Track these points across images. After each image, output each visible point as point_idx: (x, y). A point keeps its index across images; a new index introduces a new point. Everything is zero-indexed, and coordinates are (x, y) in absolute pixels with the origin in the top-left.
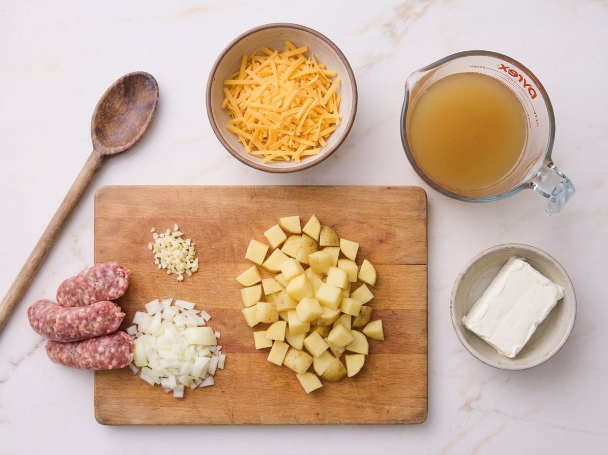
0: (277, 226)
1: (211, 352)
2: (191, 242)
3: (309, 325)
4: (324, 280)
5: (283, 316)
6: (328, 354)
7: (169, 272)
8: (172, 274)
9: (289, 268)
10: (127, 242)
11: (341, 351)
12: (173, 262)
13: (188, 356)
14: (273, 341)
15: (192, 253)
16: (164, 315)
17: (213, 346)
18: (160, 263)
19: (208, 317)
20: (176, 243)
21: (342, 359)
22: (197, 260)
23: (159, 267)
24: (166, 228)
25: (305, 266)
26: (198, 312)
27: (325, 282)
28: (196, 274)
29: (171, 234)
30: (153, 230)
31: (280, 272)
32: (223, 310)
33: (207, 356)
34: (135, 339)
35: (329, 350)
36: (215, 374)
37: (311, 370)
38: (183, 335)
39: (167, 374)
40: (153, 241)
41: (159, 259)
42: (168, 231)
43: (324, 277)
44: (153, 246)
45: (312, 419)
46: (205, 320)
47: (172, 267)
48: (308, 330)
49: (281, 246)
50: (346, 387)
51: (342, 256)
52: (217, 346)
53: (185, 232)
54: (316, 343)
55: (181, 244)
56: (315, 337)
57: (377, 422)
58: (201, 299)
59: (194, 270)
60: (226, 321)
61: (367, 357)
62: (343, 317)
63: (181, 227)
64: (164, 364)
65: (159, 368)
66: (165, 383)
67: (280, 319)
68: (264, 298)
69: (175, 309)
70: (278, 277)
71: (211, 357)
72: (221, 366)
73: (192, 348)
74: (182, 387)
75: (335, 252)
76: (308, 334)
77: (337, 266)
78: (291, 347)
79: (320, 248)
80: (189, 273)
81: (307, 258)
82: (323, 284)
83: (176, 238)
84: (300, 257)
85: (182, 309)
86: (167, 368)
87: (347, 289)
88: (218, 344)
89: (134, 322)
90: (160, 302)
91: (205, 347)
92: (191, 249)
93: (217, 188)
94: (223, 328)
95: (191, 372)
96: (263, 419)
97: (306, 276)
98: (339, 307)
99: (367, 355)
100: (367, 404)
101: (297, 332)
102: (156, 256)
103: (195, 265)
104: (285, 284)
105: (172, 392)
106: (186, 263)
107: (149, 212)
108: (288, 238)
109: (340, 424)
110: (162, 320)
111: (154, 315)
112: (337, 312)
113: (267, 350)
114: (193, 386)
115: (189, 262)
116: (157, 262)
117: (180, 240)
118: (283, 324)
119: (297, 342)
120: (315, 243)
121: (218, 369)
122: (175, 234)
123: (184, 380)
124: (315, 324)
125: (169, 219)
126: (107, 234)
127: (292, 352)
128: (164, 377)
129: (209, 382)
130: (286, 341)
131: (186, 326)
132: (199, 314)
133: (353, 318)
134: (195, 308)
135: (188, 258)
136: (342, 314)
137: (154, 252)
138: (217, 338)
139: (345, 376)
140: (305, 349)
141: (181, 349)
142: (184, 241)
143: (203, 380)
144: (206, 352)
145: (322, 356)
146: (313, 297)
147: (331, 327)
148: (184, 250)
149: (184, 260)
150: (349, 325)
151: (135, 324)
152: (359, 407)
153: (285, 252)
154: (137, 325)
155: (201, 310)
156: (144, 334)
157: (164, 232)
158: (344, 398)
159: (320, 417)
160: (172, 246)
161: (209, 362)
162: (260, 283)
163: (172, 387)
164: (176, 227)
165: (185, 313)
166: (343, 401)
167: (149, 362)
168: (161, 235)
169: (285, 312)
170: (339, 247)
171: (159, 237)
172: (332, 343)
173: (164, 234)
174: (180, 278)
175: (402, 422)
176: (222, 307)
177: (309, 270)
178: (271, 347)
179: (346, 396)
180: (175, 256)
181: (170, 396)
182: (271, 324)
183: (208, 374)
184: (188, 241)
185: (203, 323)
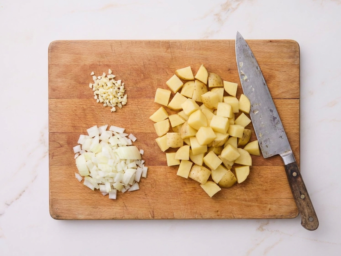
0: (175, 76)
1: (137, 165)
2: (122, 82)
3: (206, 147)
4: (215, 112)
5: (187, 142)
6: (222, 167)
7: (105, 105)
8: (107, 106)
9: (188, 106)
10: (73, 82)
11: (231, 165)
12: (108, 97)
13: (119, 169)
14: (180, 161)
15: (122, 90)
16: (101, 138)
17: (138, 160)
18: (98, 98)
19: (134, 139)
20: (110, 84)
21: (233, 170)
22: (126, 96)
23: (98, 101)
24: (102, 72)
25: (200, 104)
26: (127, 135)
27: (216, 114)
28: (125, 107)
29: (106, 76)
30: (93, 73)
31: (181, 110)
32: (146, 134)
33: (133, 168)
34: (79, 155)
35: (223, 164)
36: (140, 181)
37: (210, 179)
38: (116, 152)
39: (104, 181)
40: (93, 82)
41: (98, 95)
42: (104, 74)
43: (214, 110)
44: (93, 85)
45: (213, 215)
46: (132, 141)
47: (107, 101)
48: (206, 151)
49: (180, 91)
50: (238, 191)
51: (226, 94)
52: (141, 160)
53: (117, 76)
54: (212, 160)
55: (114, 84)
56: (211, 155)
57: (262, 217)
58: (129, 125)
59: (123, 103)
60: (148, 141)
61: (251, 168)
62: (231, 139)
63: (114, 71)
64: (102, 174)
65: (98, 177)
66: (102, 188)
67: (185, 144)
68: (171, 130)
69: (110, 133)
70: (181, 113)
71: (136, 169)
72: (144, 175)
73: (123, 162)
74: (115, 191)
75: (221, 91)
76: (206, 154)
77: (223, 102)
78: (194, 164)
79: (209, 89)
80: (120, 106)
81: (201, 97)
82: (214, 116)
83: (110, 79)
84: (195, 97)
85: (115, 133)
86: (104, 177)
87: (232, 118)
88: (142, 159)
89: (79, 142)
90: (98, 127)
91: (132, 161)
92: (122, 88)
93: (141, 42)
94: (145, 146)
95: (122, 181)
96: (176, 215)
97: (201, 110)
98: (228, 132)
99: (251, 166)
100: (253, 204)
101: (198, 153)
102: (95, 93)
103: (124, 100)
104: (186, 118)
105: (108, 194)
106: (118, 98)
107: (89, 60)
108: (184, 84)
109: (234, 218)
110: (100, 141)
111: (93, 138)
112: (227, 136)
113: (176, 167)
114: (124, 191)
115: (120, 98)
116: (96, 97)
117: (113, 81)
118: (188, 147)
119: (199, 161)
120: (205, 86)
121: (142, 178)
122: (109, 77)
123: (117, 186)
124: (211, 145)
125: (104, 65)
126: (58, 76)
127: (195, 168)
128: (101, 184)
129: (136, 187)
130: (190, 160)
131: (118, 145)
132: (127, 137)
133: (238, 139)
134: (125, 132)
135: (119, 94)
136: (230, 137)
137: (94, 89)
138: (141, 155)
139: (236, 183)
140: (204, 165)
141: (114, 163)
142: (116, 82)
143: (131, 186)
144: (134, 165)
145: (218, 169)
146: (208, 126)
147: (222, 147)
148: (116, 89)
149: (116, 95)
150: (236, 145)
151: (79, 144)
152: (248, 206)
153: (184, 95)
154: (81, 145)
155: (129, 133)
156: (86, 151)
157: (101, 74)
158: (236, 199)
159: (219, 213)
160: (107, 85)
161: (135, 173)
162: (168, 118)
163: (108, 191)
164: (110, 71)
165: (117, 136)
166: (236, 201)
167: (90, 173)
168: (99, 77)
169: (188, 138)
170: (223, 87)
171: (97, 79)
172: (225, 159)
173: (101, 77)
174: (114, 109)
175: (280, 217)
176: (144, 131)
177: (203, 106)
178: (179, 165)
179: (238, 197)
180: (109, 93)
181: (106, 198)
182: (179, 148)
183: (135, 182)
184: (119, 82)
185: (131, 143)
